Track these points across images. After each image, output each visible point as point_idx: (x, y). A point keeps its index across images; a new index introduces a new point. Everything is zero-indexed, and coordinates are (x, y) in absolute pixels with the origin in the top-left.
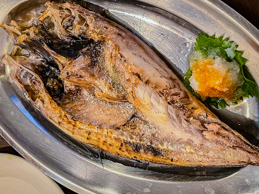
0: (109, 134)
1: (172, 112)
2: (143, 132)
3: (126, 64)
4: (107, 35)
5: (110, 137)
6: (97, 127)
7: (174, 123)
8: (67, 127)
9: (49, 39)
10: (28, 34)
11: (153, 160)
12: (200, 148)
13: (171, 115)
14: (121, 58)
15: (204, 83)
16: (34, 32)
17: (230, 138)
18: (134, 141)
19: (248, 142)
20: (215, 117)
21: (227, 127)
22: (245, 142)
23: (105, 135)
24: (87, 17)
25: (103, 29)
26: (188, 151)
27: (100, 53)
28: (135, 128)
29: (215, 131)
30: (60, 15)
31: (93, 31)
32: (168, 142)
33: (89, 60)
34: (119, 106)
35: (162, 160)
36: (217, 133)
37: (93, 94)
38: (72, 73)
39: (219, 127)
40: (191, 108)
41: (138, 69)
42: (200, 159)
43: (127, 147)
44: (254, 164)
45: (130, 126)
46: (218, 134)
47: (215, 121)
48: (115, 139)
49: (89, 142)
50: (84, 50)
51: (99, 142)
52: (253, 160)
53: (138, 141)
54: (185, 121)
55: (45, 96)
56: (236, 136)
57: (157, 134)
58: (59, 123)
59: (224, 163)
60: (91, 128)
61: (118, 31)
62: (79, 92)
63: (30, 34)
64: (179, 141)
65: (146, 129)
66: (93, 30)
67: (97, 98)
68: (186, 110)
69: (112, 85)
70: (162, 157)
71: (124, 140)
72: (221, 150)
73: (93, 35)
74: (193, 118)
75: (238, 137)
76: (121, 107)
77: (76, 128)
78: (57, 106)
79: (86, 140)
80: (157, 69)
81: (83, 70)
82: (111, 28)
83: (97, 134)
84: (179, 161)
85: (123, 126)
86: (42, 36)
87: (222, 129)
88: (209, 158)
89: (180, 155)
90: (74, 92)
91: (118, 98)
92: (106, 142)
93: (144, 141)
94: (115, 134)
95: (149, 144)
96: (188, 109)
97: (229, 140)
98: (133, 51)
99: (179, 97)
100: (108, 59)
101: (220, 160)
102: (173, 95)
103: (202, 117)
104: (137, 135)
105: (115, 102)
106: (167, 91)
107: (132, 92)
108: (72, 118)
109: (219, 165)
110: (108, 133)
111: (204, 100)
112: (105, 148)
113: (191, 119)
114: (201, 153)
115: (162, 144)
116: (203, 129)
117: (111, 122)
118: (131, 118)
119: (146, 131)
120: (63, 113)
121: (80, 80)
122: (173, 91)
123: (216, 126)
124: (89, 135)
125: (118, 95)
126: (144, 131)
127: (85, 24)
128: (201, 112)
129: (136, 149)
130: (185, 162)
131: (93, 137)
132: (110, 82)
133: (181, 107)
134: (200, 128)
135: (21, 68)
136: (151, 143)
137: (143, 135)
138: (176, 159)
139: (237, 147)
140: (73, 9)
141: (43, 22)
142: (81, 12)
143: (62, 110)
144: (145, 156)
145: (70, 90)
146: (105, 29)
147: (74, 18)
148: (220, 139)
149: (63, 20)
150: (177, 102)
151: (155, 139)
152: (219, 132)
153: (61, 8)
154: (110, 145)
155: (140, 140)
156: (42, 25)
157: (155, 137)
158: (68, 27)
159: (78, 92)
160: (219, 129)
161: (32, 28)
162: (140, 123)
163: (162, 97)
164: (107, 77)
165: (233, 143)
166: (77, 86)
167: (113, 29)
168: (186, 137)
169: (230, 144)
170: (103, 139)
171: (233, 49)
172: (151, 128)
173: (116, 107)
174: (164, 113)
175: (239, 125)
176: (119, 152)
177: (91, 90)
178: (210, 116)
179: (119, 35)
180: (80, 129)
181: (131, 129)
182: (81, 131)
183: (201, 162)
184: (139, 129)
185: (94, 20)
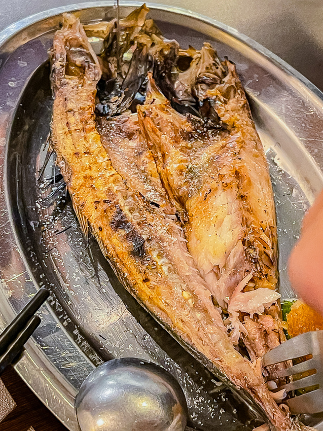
0: (111, 179)
2: (153, 224)
5: (107, 182)
10: (153, 45)
14: (237, 153)
23: (105, 175)
24: (238, 96)
26: (185, 295)
29: (266, 328)
30: (209, 67)
32: (171, 263)
40: (264, 273)
42: (186, 318)
43: (111, 209)
48: (109, 190)
50: (195, 117)
51: (84, 169)
53: (135, 220)
66: (228, 111)
68: (257, 268)
77: (83, 133)
79: (71, 152)
83: (97, 163)
87: (278, 334)
92: (92, 179)
93: (142, 229)
94: (118, 187)
96: (261, 269)
106: (256, 227)
107: (211, 191)
110: (112, 176)
115: (160, 256)
123: (274, 323)
131: (86, 159)
137: (149, 225)
147: (221, 83)
151: (159, 244)
152: (269, 334)
155: (139, 224)
158: (203, 82)
170: (94, 173)
176: (89, 204)
180: (86, 138)
184: (153, 218)
185: (240, 105)
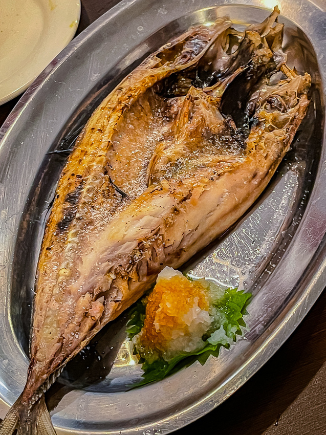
0: (98, 159)
1: (125, 248)
2: (96, 207)
3: (207, 180)
4: (254, 156)
5: (93, 161)
6: (111, 141)
7: (108, 251)
8: (113, 99)
9: (251, 77)
10: (261, 46)
11: (51, 221)
12: (65, 289)
13: (121, 247)
14: (216, 174)
15: (169, 288)
16: (264, 56)
17: (77, 334)
18: (85, 193)
19: (68, 360)
20: (113, 314)
21: (96, 331)
22: (68, 356)
23: (97, 154)
24: (285, 130)
25: (264, 152)
26: (62, 272)
27: (227, 148)
28: (104, 196)
29: (90, 311)
30: (289, 93)
31: (261, 138)
32: (77, 244)
33: (216, 131)
34: (141, 177)
35: (50, 235)
36: (86, 313)
37: (163, 140)
38: (197, 105)
39: (97, 318)
40: (130, 276)
41: (197, 197)
42: (47, 289)
43: (76, 184)
44: (30, 368)
45: (109, 190)
46: (86, 315)
47: (106, 314)
48: (89, 167)
49: (87, 132)
50: (233, 124)
51: (87, 144)
52: (37, 367)
53: (83, 200)
54: (110, 267)
55: (164, 69)
56: (80, 343)
57: (92, 227)
58: (121, 89)
59: (37, 325)
60: (109, 132)
61: (261, 173)
62: (168, 119)
63: (260, 50)
64: (78, 259)
65: (102, 213)
66: (263, 137)
67: (157, 145)
68: (128, 269)
69: (176, 162)
70: (55, 234)
71: (86, 180)
72: (59, 320)
73: (255, 136)
74: (113, 279)
75: (78, 346)
76: (139, 179)
77: (111, 111)
78: (146, 85)
79: (91, 127)
80: (196, 229)
81: (202, 120)
82: (266, 164)
83: (100, 142)
84: (46, 258)
85: (110, 179)
86: (258, 66)
87: (93, 322)
88: (47, 302)
89: (55, 260)
90: (168, 111)
91: (154, 172)
92: (85, 154)
93: (83, 208)
94: (97, 167)
95: (78, 215)
96: (130, 272)
97: (75, 333)
98: (227, 193)
99: (150, 259)
100: (217, 158)
101: (43, 319)
102: (153, 250)
103: (114, 294)
104: (92, 199)
105: (148, 171)
106: (160, 240)
107: (161, 189)
108: (126, 106)
109: (34, 318)
110: (100, 156)
111: (144, 301)
112: (77, 153)
113: (113, 276)
114: (56, 291)
115: (75, 234)
116: (95, 294)
117: (117, 163)
118: (120, 192)
119: (99, 212)
120: (136, 94)
121: (185, 117)
122: (159, 250)
123: (99, 313)
124: (98, 130)
125: (158, 171)
126: (98, 209)
127: (274, 128)
128: (124, 292)
129: (71, 197)
130: (44, 268)
131: (95, 136)
132: (180, 160)
133: (133, 261)
134: (97, 290)
135: (210, 40)
136: (79, 219)
137: (93, 207)
138: (49, 255)
139: (62, 344)
140: (298, 110)
141: (279, 71)
142: (292, 120)
143: (141, 92)
144: (59, 210)
145: (171, 106)
146: (265, 155)
147: (283, 112)
148: (77, 319)
149: (282, 97)
150: (142, 255)
151: (84, 225)
152: (87, 317)
153: (300, 94)
154: (81, 160)
155: (84, 203)
156: (275, 69)
157: (87, 225)
158: (270, 102)
159: (167, 117)
160: (94, 317)
161: (271, 52)
162: (111, 204)
163: (152, 232)
164: (189, 156)
165: (69, 338)
166: (176, 115)
167: (264, 166)
168: (84, 268)
169: (67, 333)
170: (91, 150)
171: (224, 340)
172: (102, 220)
173: (140, 173)
174: (124, 235)
175: (99, 357)
176: (68, 175)
177: (170, 136)
178: (115, 306)
179: (255, 176)
180: (110, 117)
181: (104, 191)
182: (106, 119)
183: (42, 291)
184: (102, 202)
185: (279, 138)
